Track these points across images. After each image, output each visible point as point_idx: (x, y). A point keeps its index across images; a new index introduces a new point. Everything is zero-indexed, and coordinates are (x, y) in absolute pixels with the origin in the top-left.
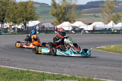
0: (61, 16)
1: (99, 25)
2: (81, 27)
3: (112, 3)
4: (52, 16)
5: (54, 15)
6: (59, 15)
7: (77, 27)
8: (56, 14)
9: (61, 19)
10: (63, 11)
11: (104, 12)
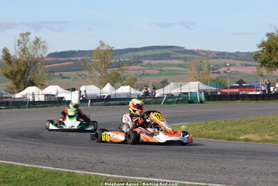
0: (19, 76)
1: (92, 90)
2: (59, 95)
3: (105, 53)
4: (4, 78)
5: (7, 76)
6: (16, 76)
7: (53, 95)
8: (11, 73)
9: (20, 82)
10: (23, 69)
11: (92, 68)
